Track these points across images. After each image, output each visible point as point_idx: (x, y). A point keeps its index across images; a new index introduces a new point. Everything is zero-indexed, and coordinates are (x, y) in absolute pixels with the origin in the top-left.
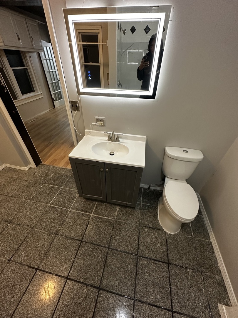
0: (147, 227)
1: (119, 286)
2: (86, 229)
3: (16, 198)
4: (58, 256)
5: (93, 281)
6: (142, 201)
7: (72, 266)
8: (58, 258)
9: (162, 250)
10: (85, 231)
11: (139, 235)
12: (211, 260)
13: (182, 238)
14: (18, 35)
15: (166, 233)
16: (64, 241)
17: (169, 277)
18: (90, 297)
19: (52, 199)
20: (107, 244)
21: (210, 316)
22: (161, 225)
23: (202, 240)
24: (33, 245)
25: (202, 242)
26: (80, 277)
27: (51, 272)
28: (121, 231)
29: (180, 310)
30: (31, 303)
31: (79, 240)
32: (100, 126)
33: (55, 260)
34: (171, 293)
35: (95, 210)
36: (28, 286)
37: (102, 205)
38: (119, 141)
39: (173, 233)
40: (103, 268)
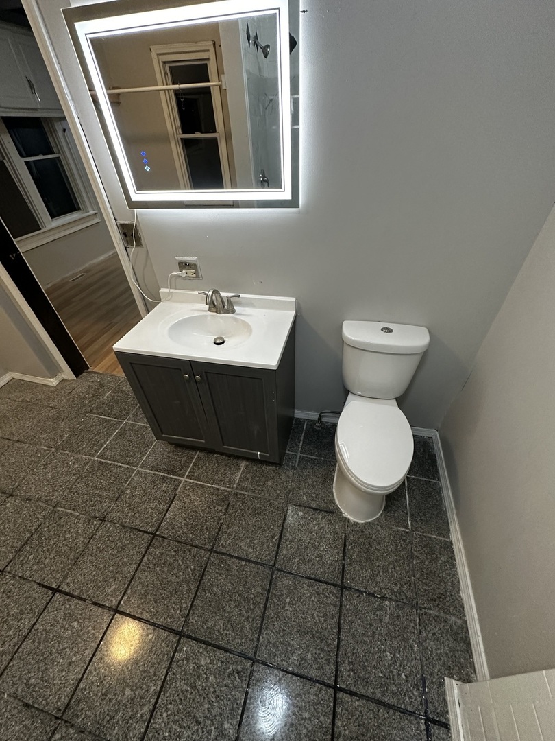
0: (305, 507)
1: (224, 630)
2: (168, 510)
3: (28, 445)
4: (102, 566)
5: (170, 618)
6: (300, 449)
7: (128, 587)
8: (101, 569)
9: (332, 556)
10: (165, 515)
11: (284, 523)
12: (445, 583)
13: (383, 533)
14: (30, 82)
15: (346, 520)
16: (119, 534)
17: (340, 617)
18: (160, 651)
19: (102, 446)
20: (209, 543)
21: (421, 704)
22: (338, 503)
23: (430, 538)
24: (52, 542)
25: (430, 542)
26: (143, 610)
27: (83, 597)
28: (243, 514)
29: (355, 686)
30: (38, 657)
31: (149, 533)
32: (188, 278)
33: (95, 572)
34: (338, 650)
35: (193, 469)
36: (34, 625)
37: (208, 457)
38: (233, 312)
39: (363, 522)
40: (194, 592)
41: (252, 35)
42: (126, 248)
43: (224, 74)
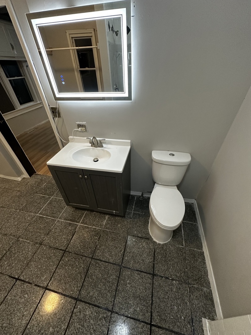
0: (136, 236)
1: (98, 297)
2: (72, 239)
3: (6, 209)
4: (40, 267)
5: (72, 292)
6: (133, 209)
7: (52, 277)
8: (39, 268)
9: (149, 260)
10: (70, 241)
11: (126, 244)
12: (201, 272)
13: (172, 248)
14: (12, 45)
15: (155, 242)
16: (48, 251)
17: (152, 290)
18: (67, 308)
19: (41, 209)
20: (91, 254)
21: (191, 331)
22: (151, 234)
23: (194, 250)
24: (16, 255)
25: (193, 252)
26: (59, 288)
27: (31, 282)
28: (107, 240)
29: (160, 323)
30: (8, 313)
31: (63, 250)
32: (82, 131)
33: (36, 270)
34: (152, 306)
35: (83, 219)
36: (6, 296)
37: (91, 213)
38: (102, 147)
39: (162, 243)
40: (84, 279)
41: (111, 26)
42: (53, 118)
43: (98, 42)
